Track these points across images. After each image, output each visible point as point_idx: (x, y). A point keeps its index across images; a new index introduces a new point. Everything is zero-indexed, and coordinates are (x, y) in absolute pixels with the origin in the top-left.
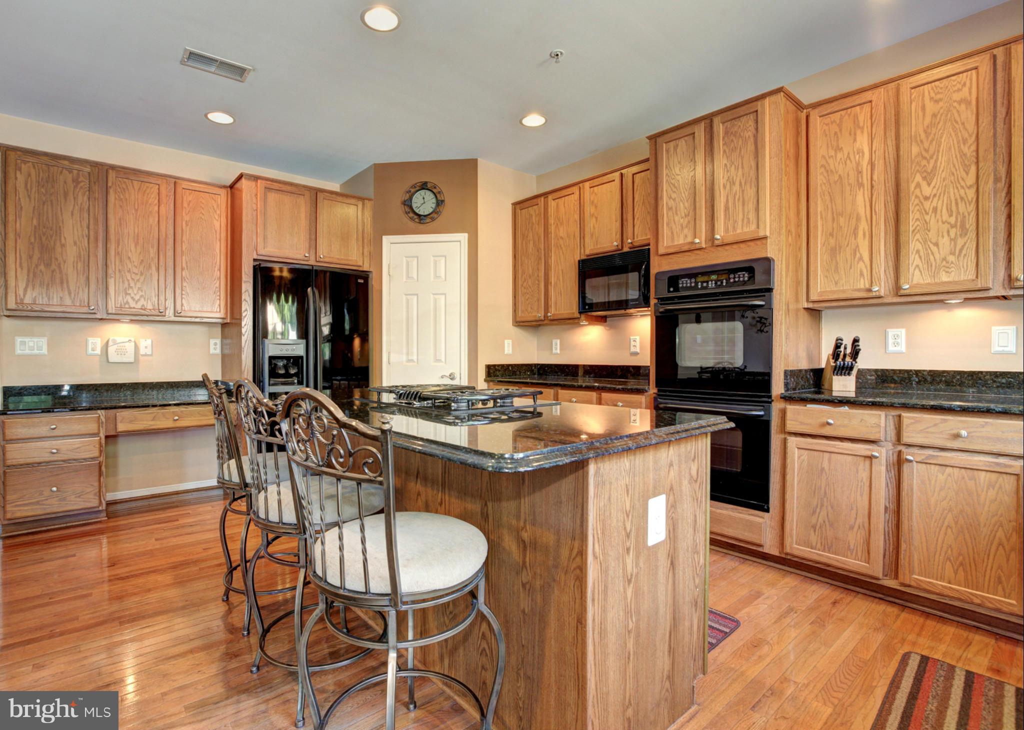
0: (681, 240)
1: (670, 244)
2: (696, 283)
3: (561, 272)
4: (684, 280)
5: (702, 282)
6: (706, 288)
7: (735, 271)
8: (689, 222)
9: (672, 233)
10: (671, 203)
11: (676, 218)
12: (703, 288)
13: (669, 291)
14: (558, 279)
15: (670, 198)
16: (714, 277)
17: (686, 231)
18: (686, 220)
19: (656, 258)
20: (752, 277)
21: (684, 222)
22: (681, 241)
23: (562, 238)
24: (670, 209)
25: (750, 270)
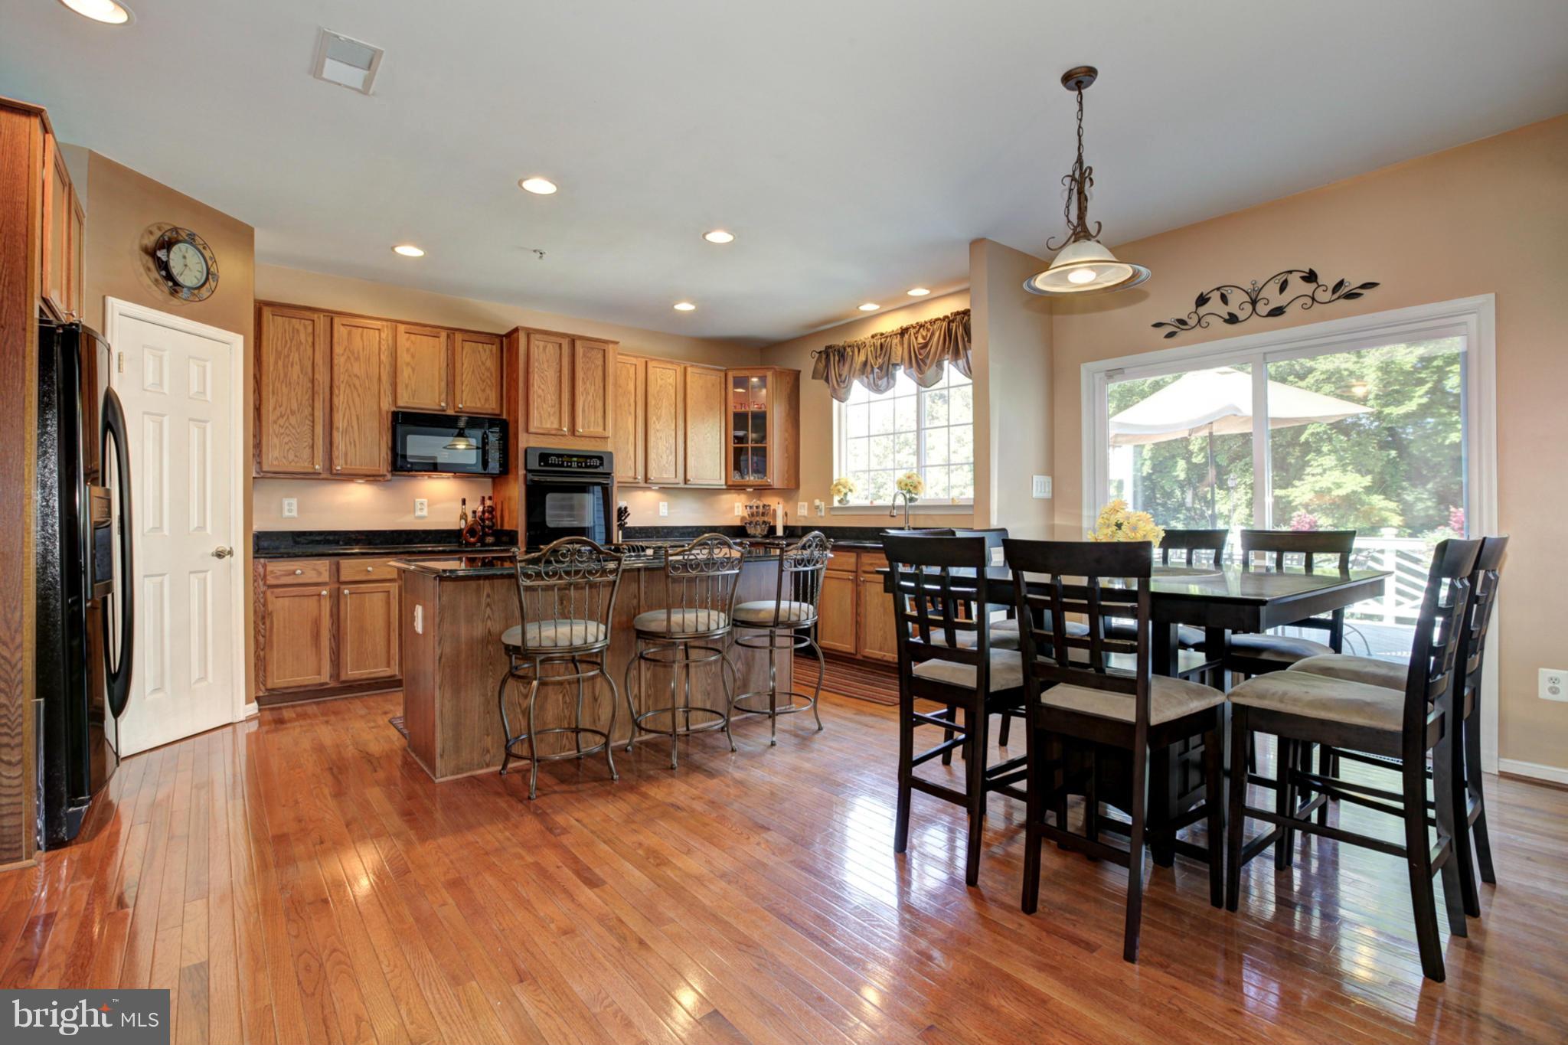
0: (551, 424)
1: (539, 425)
2: (563, 462)
3: (354, 419)
4: (553, 458)
5: (567, 462)
6: (571, 467)
7: (591, 457)
8: (554, 413)
9: (541, 417)
10: (540, 392)
11: (544, 406)
12: (568, 466)
13: (540, 465)
14: (350, 423)
15: (539, 387)
16: (575, 459)
17: (552, 418)
18: (553, 410)
19: (525, 435)
20: (602, 464)
21: (552, 410)
22: (548, 426)
23: (356, 376)
24: (540, 396)
25: (601, 458)
